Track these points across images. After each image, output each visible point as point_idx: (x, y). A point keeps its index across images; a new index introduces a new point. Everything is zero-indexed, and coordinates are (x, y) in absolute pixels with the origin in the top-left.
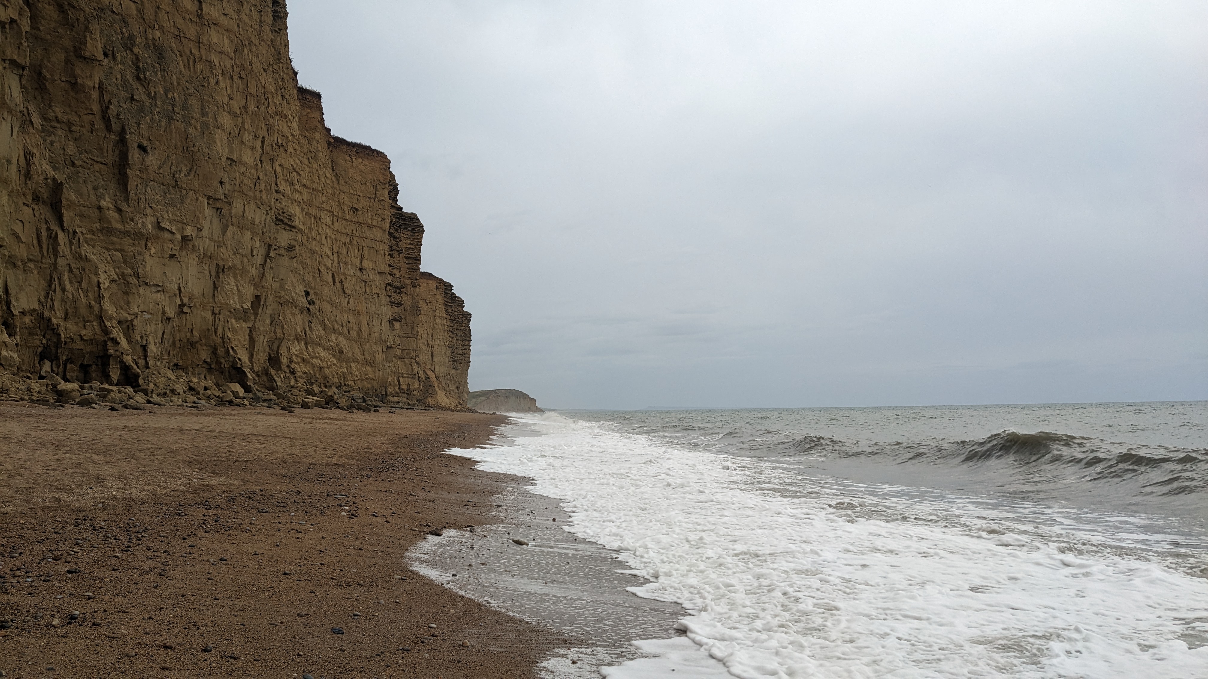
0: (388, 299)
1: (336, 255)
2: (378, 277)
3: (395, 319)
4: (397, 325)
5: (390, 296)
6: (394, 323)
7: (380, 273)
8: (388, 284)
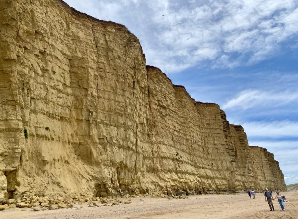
0: (228, 154)
1: (203, 141)
2: (222, 146)
3: (232, 161)
4: (234, 163)
5: (229, 153)
6: (232, 162)
7: (222, 145)
8: (227, 148)
